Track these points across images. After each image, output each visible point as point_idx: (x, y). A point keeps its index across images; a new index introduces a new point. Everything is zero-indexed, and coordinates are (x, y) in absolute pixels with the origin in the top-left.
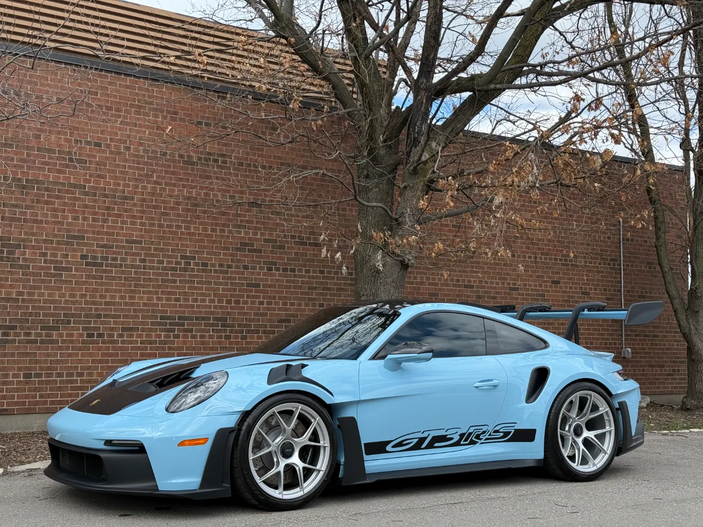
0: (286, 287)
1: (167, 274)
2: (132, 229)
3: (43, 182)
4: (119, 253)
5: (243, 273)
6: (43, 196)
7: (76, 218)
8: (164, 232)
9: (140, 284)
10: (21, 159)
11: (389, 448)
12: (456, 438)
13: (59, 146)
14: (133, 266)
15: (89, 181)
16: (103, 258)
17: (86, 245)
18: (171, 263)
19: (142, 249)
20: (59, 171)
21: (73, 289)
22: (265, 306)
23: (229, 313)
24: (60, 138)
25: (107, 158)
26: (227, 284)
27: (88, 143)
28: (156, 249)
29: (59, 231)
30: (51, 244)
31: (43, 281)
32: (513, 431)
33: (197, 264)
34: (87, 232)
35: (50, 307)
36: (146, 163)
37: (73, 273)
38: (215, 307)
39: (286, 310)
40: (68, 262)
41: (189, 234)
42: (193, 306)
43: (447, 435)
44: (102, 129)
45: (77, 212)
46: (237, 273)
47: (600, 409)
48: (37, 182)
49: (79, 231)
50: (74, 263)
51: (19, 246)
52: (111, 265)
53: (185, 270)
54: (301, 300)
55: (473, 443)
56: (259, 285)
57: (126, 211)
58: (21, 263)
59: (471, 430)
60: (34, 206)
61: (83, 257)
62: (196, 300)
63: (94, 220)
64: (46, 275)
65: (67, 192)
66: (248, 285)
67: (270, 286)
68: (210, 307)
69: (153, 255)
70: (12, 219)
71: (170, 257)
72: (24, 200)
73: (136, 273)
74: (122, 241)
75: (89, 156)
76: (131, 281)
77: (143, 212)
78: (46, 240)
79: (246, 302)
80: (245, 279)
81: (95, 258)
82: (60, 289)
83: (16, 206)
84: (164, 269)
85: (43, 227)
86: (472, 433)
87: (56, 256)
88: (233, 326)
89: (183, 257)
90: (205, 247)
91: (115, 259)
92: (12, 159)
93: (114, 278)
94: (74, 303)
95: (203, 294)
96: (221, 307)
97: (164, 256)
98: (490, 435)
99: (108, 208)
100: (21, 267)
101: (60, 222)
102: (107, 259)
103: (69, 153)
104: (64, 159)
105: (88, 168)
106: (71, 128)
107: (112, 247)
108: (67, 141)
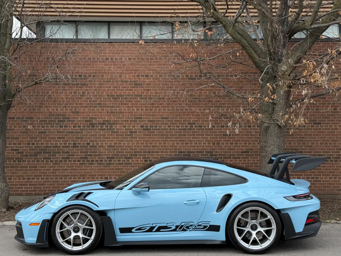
0: (246, 135)
1: (181, 132)
2: (164, 112)
3: (123, 95)
4: (158, 124)
5: (221, 129)
6: (123, 101)
7: (138, 110)
8: (179, 113)
9: (168, 137)
10: (114, 87)
11: (133, 230)
12: (174, 227)
13: (131, 79)
14: (164, 129)
15: (143, 93)
16: (150, 126)
17: (143, 121)
18: (183, 126)
19: (169, 121)
20: (130, 90)
21: (137, 141)
22: (234, 145)
23: (214, 149)
24: (130, 75)
25: (151, 81)
26: (212, 135)
27: (143, 76)
28: (175, 121)
29: (131, 116)
30: (128, 122)
31: (125, 138)
32: (209, 226)
33: (196, 126)
34: (143, 115)
35: (128, 149)
36: (170, 82)
37: (138, 133)
38: (206, 146)
39: (246, 146)
40: (135, 129)
41: (192, 112)
42: (195, 146)
43: (168, 226)
44: (149, 68)
45: (138, 107)
46: (218, 129)
47: (268, 217)
48: (121, 96)
49: (139, 115)
50: (138, 129)
51: (114, 124)
52: (154, 129)
53: (190, 129)
54: (255, 141)
55: (184, 230)
57: (161, 104)
58: (115, 131)
59: (183, 224)
60: (120, 106)
61: (142, 126)
62: (196, 143)
63: (146, 110)
64: (126, 135)
65: (134, 99)
66: (224, 135)
68: (204, 146)
69: (174, 124)
70: (111, 113)
71: (183, 124)
72: (116, 104)
73: (166, 132)
74: (159, 118)
75: (143, 82)
76: (164, 136)
77: (169, 104)
78: (126, 120)
79: (223, 144)
80: (223, 132)
81: (147, 126)
82: (132, 141)
83: (113, 107)
84: (180, 129)
85: (124, 115)
86: (183, 226)
87: (130, 127)
88: (216, 155)
89: (189, 124)
90: (200, 118)
91: (156, 127)
92: (111, 87)
93: (156, 135)
94: (138, 147)
95: (200, 141)
96: (210, 146)
97: (179, 124)
98: (195, 227)
99: (152, 104)
100: (115, 132)
101: (131, 112)
102: (152, 127)
103: (134, 81)
104: (132, 84)
105: (143, 87)
106: (135, 70)
107: (155, 121)
108: (133, 76)
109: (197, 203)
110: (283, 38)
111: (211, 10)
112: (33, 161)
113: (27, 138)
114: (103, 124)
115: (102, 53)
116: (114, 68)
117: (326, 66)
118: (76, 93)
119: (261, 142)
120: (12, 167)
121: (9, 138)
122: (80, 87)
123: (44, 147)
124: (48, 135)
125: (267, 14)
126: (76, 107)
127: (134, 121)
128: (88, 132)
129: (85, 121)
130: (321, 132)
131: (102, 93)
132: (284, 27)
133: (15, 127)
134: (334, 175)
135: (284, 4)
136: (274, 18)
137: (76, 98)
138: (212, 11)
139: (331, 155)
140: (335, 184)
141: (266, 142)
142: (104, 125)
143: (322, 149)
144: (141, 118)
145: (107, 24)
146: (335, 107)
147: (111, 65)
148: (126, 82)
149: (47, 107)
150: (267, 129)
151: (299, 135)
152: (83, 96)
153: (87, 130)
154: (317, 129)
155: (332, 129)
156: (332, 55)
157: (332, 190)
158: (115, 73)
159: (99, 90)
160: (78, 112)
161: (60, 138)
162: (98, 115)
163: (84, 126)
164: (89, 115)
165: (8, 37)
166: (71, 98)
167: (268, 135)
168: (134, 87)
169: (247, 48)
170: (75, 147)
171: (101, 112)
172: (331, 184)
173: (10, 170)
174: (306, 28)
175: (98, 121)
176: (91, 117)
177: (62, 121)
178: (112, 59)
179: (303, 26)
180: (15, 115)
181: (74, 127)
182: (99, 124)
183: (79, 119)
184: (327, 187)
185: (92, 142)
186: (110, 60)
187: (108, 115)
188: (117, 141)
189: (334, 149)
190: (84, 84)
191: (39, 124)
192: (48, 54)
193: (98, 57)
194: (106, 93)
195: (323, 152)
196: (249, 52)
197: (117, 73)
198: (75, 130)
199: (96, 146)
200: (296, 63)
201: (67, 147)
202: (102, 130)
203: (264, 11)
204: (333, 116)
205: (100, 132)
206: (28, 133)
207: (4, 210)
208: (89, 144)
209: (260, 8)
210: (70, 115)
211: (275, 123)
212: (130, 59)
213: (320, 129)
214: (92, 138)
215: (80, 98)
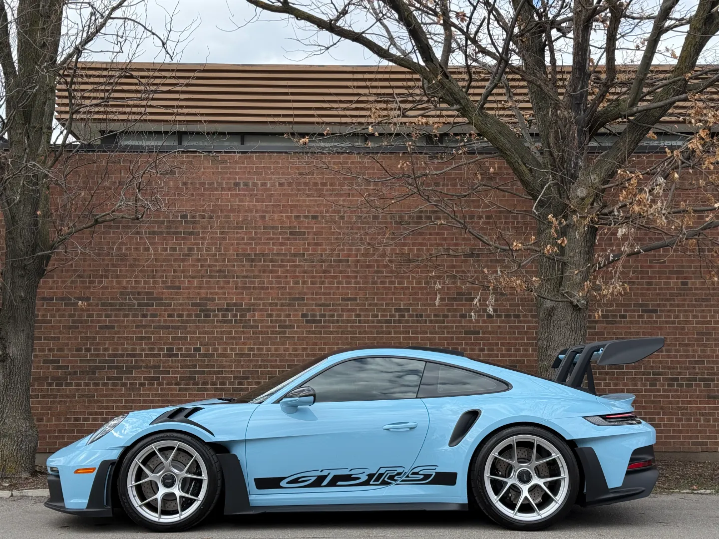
0: (509, 333)
1: (382, 327)
2: (347, 288)
3: (268, 255)
4: (336, 310)
6: (268, 266)
7: (296, 283)
8: (378, 288)
10: (250, 238)
11: (283, 484)
12: (364, 478)
13: (282, 222)
14: (348, 321)
15: (307, 250)
16: (321, 315)
17: (305, 305)
18: (386, 316)
19: (358, 305)
20: (282, 244)
21: (295, 344)
22: (486, 352)
24: (282, 216)
25: (323, 228)
26: (443, 333)
27: (306, 217)
28: (370, 305)
29: (282, 295)
30: (276, 306)
31: (270, 338)
32: (434, 474)
33: (411, 316)
34: (306, 294)
35: (276, 360)
36: (359, 228)
37: (295, 329)
39: (510, 356)
40: (290, 321)
41: (402, 288)
43: (352, 475)
44: (318, 203)
45: (297, 277)
46: (454, 322)
47: (553, 455)
48: (263, 255)
49: (299, 293)
50: (295, 321)
51: (249, 310)
54: (527, 346)
55: (384, 483)
56: (478, 333)
58: (251, 324)
59: (382, 471)
60: (261, 276)
61: (304, 316)
63: (312, 283)
64: (272, 333)
65: (288, 261)
66: (466, 333)
67: (491, 333)
69: (367, 310)
70: (244, 288)
71: (384, 310)
72: (253, 271)
73: (351, 327)
74: (338, 299)
75: (307, 228)
76: (347, 334)
77: (357, 272)
78: (271, 303)
80: (463, 327)
81: (314, 316)
82: (283, 344)
83: (246, 277)
84: (379, 322)
85: (269, 292)
86: (383, 474)
87: (280, 317)
90: (420, 299)
91: (333, 316)
92: (243, 238)
93: (331, 333)
94: (296, 356)
97: (378, 310)
98: (408, 476)
99: (324, 272)
100: (252, 327)
101: (283, 287)
102: (324, 316)
103: (290, 227)
104: (286, 233)
105: (307, 239)
106: (291, 206)
107: (329, 305)
108: (288, 217)
109: (411, 428)
110: (578, 135)
111: (438, 75)
112: (87, 385)
113: (76, 338)
114: (227, 310)
115: (227, 173)
116: (251, 201)
117: (661, 180)
118: (175, 249)
119: (540, 339)
120: (43, 396)
121: (40, 338)
122: (184, 238)
123: (110, 356)
124: (118, 332)
125: (546, 90)
126: (174, 277)
127: (289, 305)
128: (198, 327)
129: (193, 305)
130: (657, 327)
131: (227, 250)
132: (580, 114)
133: (53, 316)
134: (687, 414)
135: (579, 69)
136: (561, 98)
137: (175, 260)
138: (439, 77)
139: (680, 374)
140: (688, 432)
141: (549, 339)
142: (230, 313)
143: (661, 362)
144: (303, 299)
145: (239, 138)
146: (685, 279)
147: (245, 195)
148: (273, 228)
149: (117, 277)
150: (551, 312)
151: (614, 333)
152: (189, 256)
153: (194, 321)
154: (650, 322)
155: (679, 323)
156: (673, 159)
157: (682, 443)
158: (251, 211)
159: (220, 244)
160: (179, 288)
161: (142, 338)
162: (217, 294)
163: (189, 315)
164: (199, 294)
165: (44, 133)
166: (164, 261)
167: (552, 324)
168: (288, 239)
169: (508, 153)
170: (170, 356)
171: (223, 288)
172: (680, 432)
173: (39, 402)
174: (621, 113)
175: (217, 305)
176: (204, 296)
177: (147, 305)
178: (246, 184)
179: (616, 110)
180: (54, 292)
181: (170, 316)
182: (219, 310)
183: (180, 300)
184: (673, 437)
185: (205, 345)
186: (243, 186)
187: (238, 294)
188: (255, 344)
189: (685, 362)
190: (191, 233)
191: (101, 310)
192: (123, 174)
193: (220, 180)
194: (234, 250)
195: (664, 368)
196: (513, 161)
197: (256, 211)
198: (172, 321)
199: (212, 355)
200: (605, 182)
201: (155, 356)
202: (225, 322)
203: (540, 85)
204: (681, 296)
205: (221, 327)
206: (77, 327)
207: (25, 475)
208: (199, 349)
209: (532, 78)
210: (162, 293)
211: (566, 300)
212: (281, 184)
213: (656, 322)
214: (205, 337)
215: (183, 261)
